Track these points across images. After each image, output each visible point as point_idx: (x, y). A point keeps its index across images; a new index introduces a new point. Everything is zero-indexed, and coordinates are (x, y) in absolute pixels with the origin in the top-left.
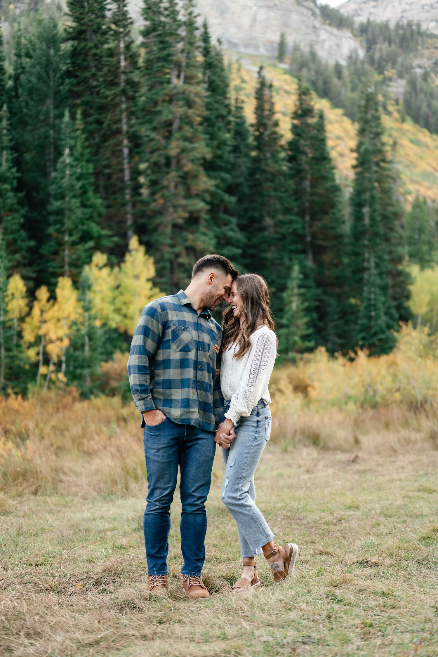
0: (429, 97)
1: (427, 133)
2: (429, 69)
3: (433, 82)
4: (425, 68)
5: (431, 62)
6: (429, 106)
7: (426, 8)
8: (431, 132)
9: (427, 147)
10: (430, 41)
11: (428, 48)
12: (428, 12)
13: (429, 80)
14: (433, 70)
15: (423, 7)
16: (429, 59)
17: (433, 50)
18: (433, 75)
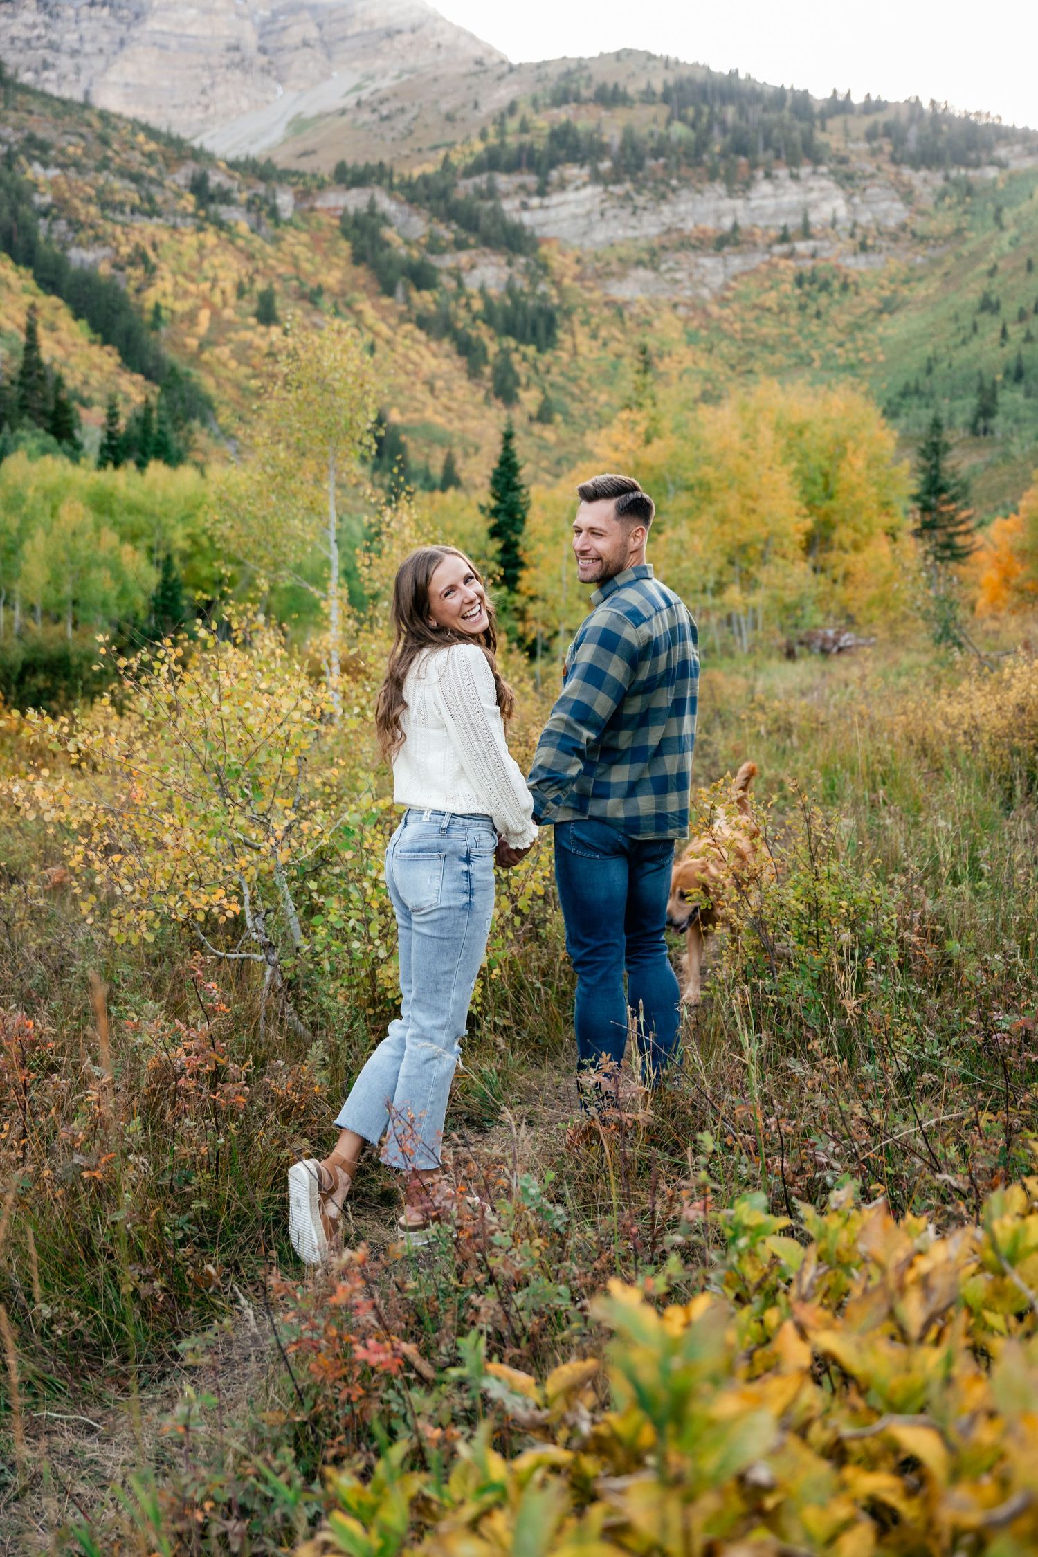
0: (13, 196)
1: (10, 263)
2: (15, 148)
3: (24, 172)
4: (10, 145)
5: (19, 135)
6: (14, 213)
7: (19, 44)
8: (17, 262)
9: (9, 287)
10: (19, 98)
11: (15, 110)
12: (21, 51)
13: (16, 167)
14: (23, 151)
15: (13, 40)
16: (17, 129)
17: (25, 115)
18: (22, 159)
